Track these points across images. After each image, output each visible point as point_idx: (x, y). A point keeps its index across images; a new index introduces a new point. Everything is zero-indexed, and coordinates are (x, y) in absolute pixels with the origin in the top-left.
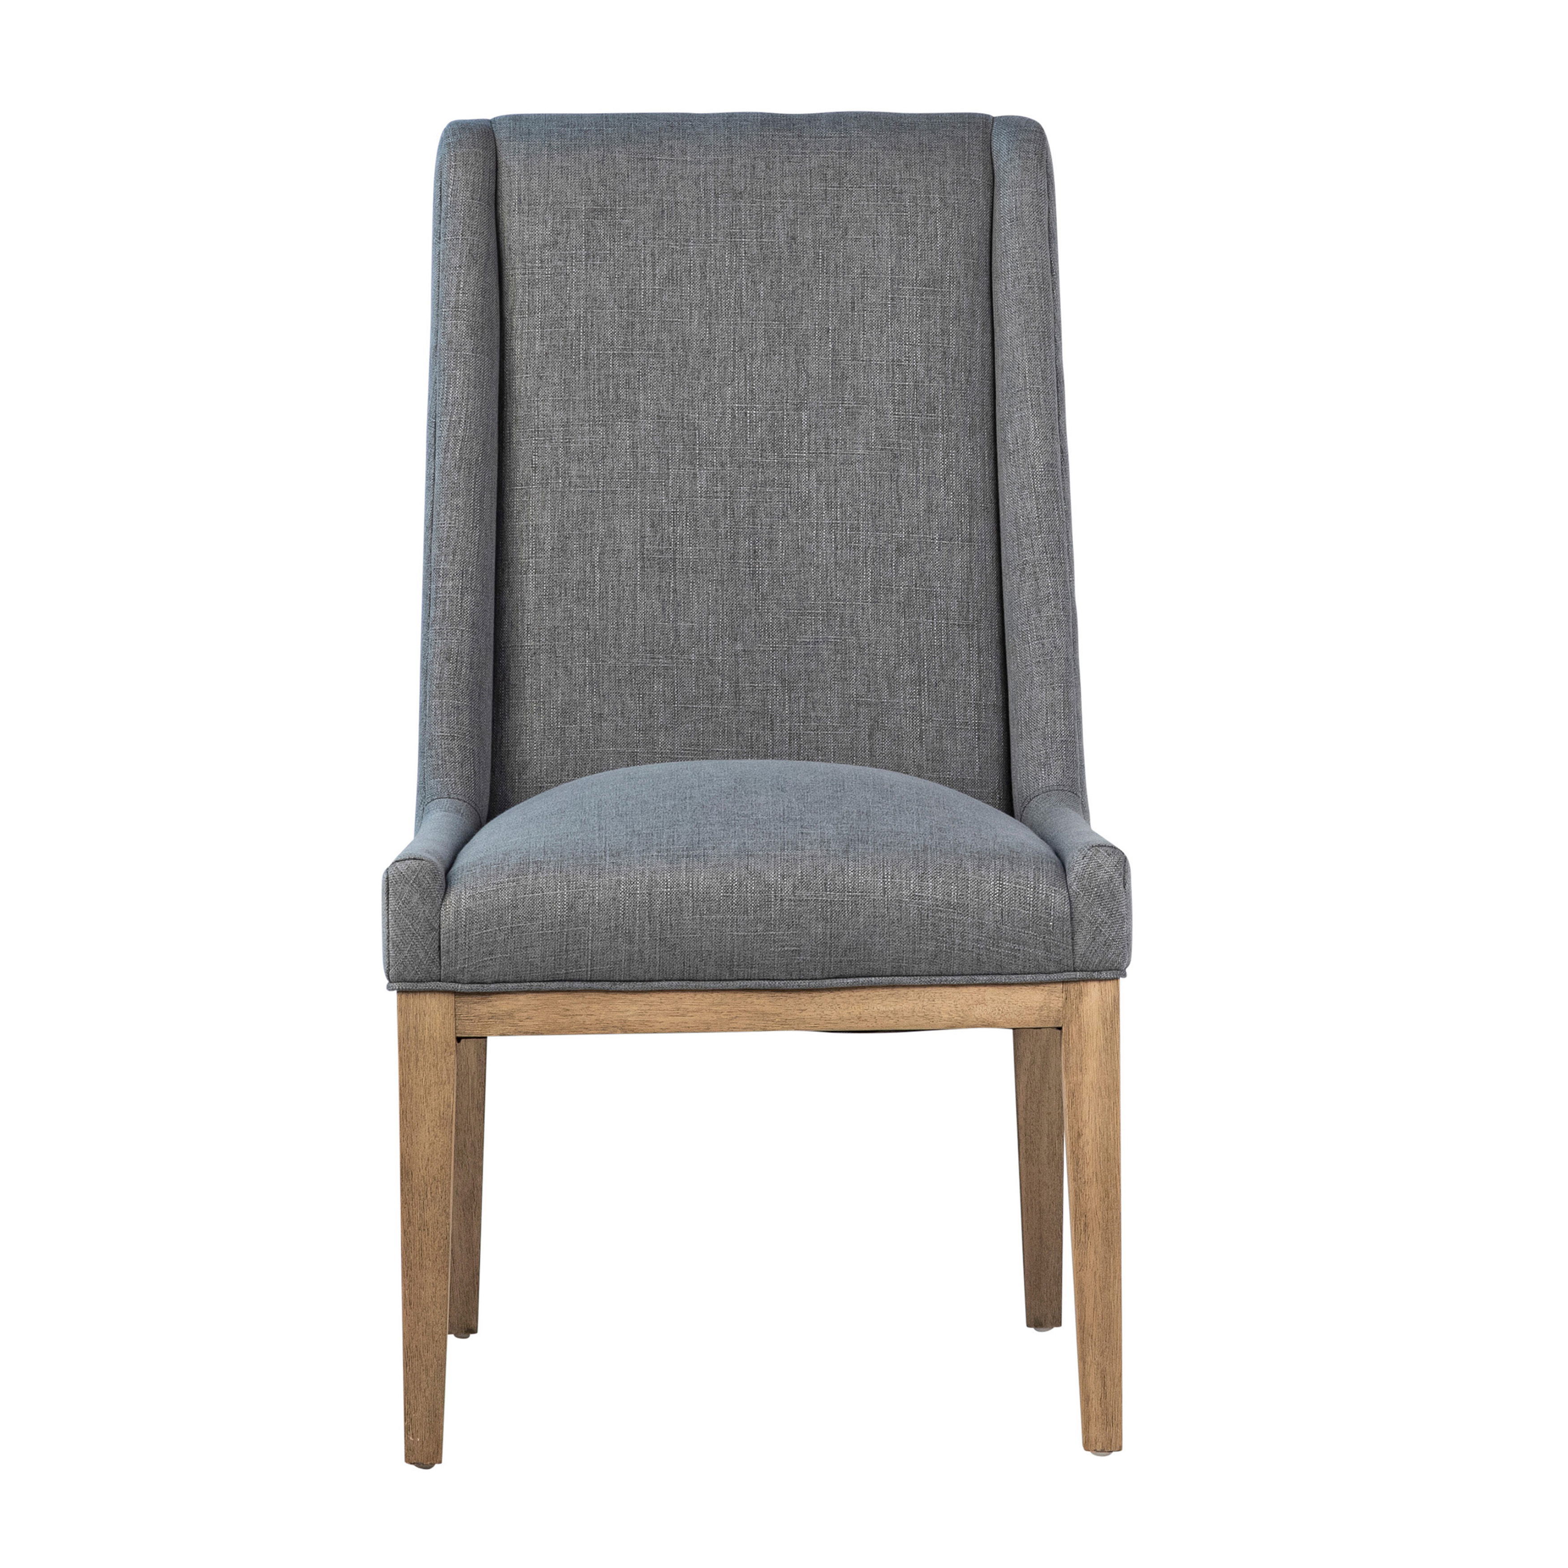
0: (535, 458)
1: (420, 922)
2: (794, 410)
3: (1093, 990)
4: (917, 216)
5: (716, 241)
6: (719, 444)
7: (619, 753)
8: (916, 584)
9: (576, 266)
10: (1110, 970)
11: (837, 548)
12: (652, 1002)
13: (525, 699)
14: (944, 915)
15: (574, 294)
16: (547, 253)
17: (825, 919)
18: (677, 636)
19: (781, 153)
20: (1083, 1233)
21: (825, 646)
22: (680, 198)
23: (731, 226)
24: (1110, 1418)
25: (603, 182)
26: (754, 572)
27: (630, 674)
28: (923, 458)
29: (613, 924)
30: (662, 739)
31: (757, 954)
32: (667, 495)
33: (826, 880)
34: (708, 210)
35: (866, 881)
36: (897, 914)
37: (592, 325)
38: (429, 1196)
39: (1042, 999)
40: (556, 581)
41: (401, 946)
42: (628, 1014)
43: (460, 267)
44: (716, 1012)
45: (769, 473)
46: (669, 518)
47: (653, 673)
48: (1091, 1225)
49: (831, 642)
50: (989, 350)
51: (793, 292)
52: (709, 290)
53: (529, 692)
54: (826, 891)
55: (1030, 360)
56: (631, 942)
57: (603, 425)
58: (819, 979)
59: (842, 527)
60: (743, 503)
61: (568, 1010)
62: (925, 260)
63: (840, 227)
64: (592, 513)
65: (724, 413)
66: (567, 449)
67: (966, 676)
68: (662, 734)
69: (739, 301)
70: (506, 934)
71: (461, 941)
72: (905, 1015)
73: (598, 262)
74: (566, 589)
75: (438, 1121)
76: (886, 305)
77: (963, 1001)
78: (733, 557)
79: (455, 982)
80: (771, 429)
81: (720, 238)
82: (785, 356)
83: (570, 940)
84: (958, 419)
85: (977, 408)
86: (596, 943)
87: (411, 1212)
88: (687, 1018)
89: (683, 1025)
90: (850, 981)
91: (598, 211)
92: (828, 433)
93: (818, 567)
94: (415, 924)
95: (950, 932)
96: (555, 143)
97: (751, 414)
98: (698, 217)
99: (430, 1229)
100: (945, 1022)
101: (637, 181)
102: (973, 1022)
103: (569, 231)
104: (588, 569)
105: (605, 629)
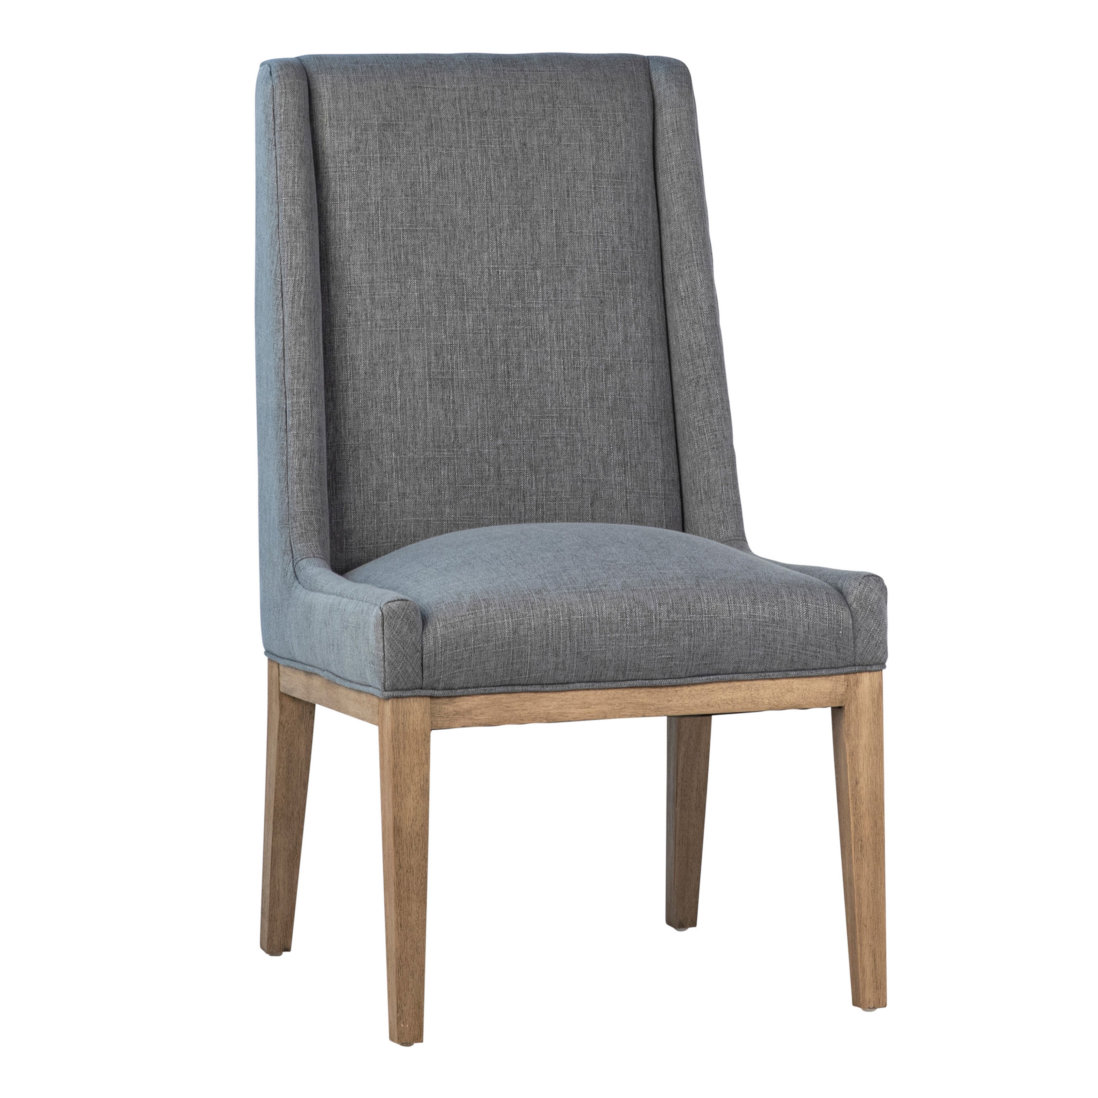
0: (349, 307)
1: (409, 646)
2: (532, 269)
3: (865, 678)
4: (608, 128)
5: (471, 147)
6: (481, 295)
7: (418, 521)
8: (619, 394)
9: (373, 165)
10: (878, 664)
11: (564, 369)
12: (567, 699)
13: (349, 483)
14: (770, 629)
15: (373, 186)
16: (352, 156)
17: (690, 634)
18: (456, 435)
19: (511, 82)
20: (860, 852)
21: (559, 440)
22: (443, 116)
23: (481, 136)
24: (879, 984)
25: (388, 104)
26: (509, 387)
27: (424, 463)
28: (620, 303)
29: (544, 643)
30: (448, 510)
31: (643, 662)
32: (445, 332)
33: (689, 606)
34: (463, 124)
35: (717, 606)
36: (739, 629)
37: (387, 209)
38: (414, 847)
39: (831, 686)
40: (369, 397)
41: (395, 664)
42: (551, 708)
43: (294, 166)
44: (610, 704)
45: (516, 315)
46: (447, 349)
47: (440, 463)
48: (865, 847)
49: (563, 437)
50: (657, 225)
51: (527, 184)
52: (468, 182)
53: (352, 478)
54: (690, 614)
55: (694, 231)
56: (557, 656)
57: (397, 282)
58: (683, 678)
59: (568, 353)
60: (499, 339)
61: (509, 707)
62: (615, 160)
63: (556, 137)
64: (393, 346)
65: (482, 272)
66: (373, 300)
67: (655, 460)
68: (447, 506)
69: (489, 191)
70: (470, 653)
71: (438, 659)
72: (739, 702)
73: (389, 163)
74: (376, 402)
75: (420, 792)
76: (590, 192)
77: (778, 690)
78: (493, 376)
79: (432, 689)
80: (516, 283)
81: (473, 145)
82: (524, 230)
83: (515, 656)
84: (641, 274)
85: (652, 267)
86: (533, 657)
87: (401, 859)
88: (590, 709)
89: (588, 715)
90: (704, 678)
91: (386, 125)
92: (555, 286)
93: (552, 383)
94: (405, 648)
95: (774, 640)
96: (352, 76)
97: (502, 273)
98: (457, 129)
99: (415, 871)
100: (766, 706)
101: (412, 103)
102: (785, 705)
103: (367, 140)
104: (391, 387)
105: (406, 431)
